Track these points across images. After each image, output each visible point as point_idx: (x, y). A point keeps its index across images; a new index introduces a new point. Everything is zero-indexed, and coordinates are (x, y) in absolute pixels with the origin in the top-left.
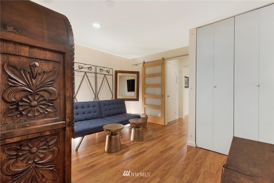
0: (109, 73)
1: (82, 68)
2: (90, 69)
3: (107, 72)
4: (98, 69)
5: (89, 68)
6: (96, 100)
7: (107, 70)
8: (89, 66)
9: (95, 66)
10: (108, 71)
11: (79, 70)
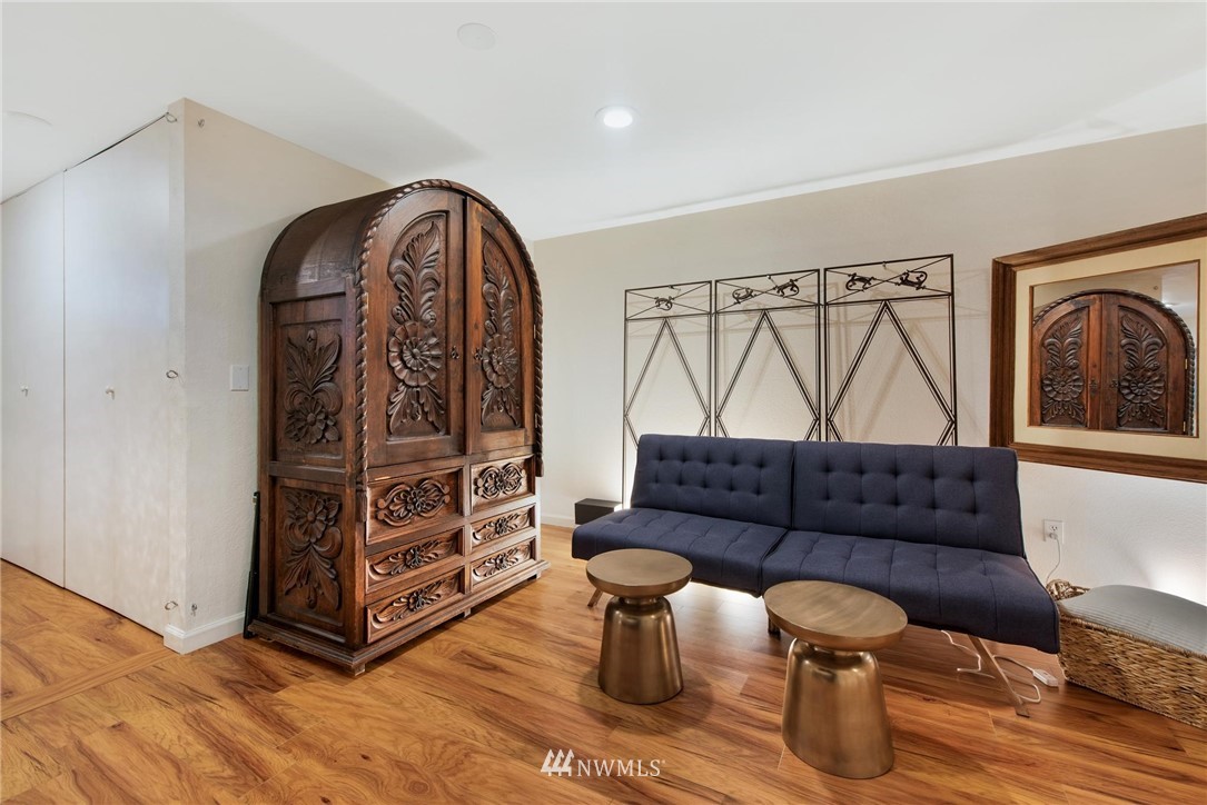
0: (919, 285)
1: (749, 295)
2: (787, 291)
3: (905, 282)
4: (837, 281)
5: (781, 289)
6: (823, 439)
7: (907, 274)
8: (784, 280)
9: (818, 271)
10: (913, 278)
11: (738, 307)
